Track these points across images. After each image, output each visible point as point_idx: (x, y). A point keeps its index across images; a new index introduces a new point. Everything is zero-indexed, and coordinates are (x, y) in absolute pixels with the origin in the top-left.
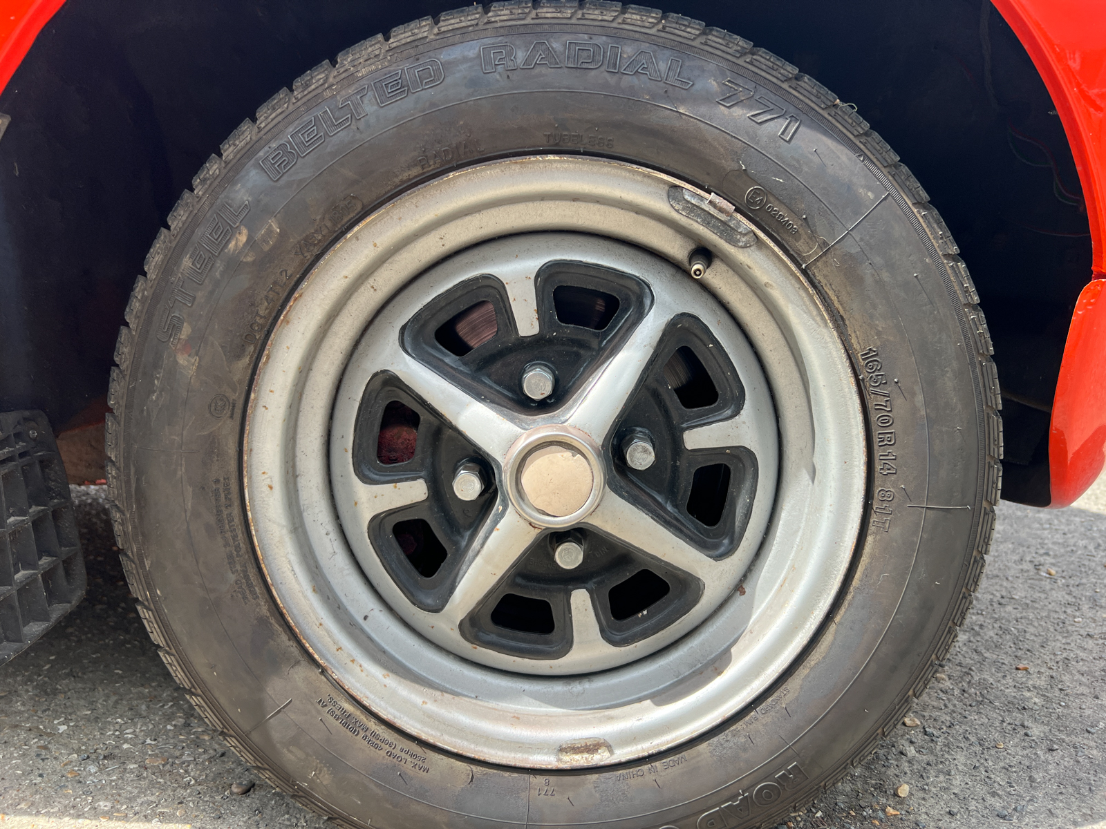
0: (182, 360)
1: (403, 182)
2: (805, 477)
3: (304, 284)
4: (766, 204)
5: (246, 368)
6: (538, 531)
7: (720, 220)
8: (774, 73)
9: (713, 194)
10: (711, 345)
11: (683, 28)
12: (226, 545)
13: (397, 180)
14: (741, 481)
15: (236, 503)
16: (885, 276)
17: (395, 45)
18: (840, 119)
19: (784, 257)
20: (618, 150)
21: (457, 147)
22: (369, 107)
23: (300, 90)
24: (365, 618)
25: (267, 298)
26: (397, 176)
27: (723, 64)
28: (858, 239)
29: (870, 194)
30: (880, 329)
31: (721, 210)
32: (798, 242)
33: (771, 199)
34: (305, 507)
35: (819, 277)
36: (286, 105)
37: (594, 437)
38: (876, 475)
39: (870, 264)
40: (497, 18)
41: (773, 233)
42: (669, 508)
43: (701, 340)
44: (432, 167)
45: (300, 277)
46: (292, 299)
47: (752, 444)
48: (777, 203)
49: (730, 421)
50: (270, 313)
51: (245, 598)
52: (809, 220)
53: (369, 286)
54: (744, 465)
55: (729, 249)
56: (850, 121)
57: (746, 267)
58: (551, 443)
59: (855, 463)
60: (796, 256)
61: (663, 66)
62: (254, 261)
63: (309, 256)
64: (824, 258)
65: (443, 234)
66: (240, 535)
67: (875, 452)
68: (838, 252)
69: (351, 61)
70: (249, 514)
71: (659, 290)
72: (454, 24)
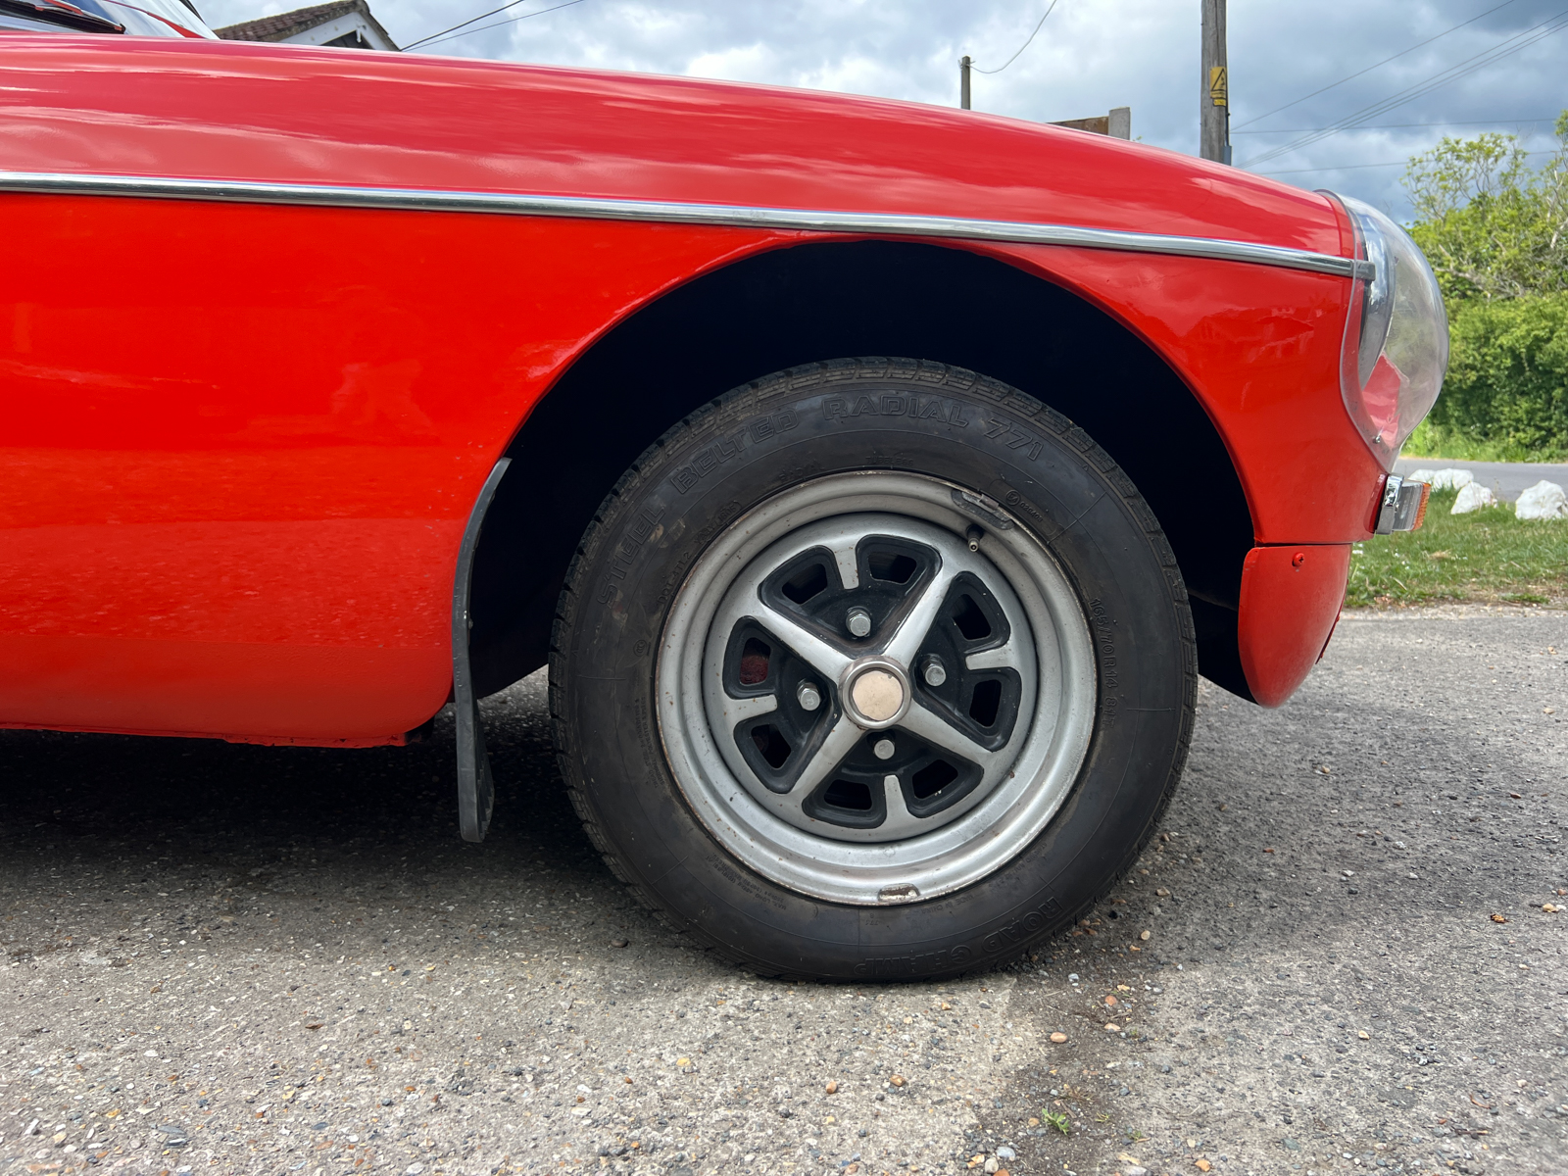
0: (616, 616)
1: (769, 490)
3: (700, 561)
4: (1019, 502)
5: (659, 620)
6: (863, 732)
7: (989, 512)
8: (1025, 410)
10: (983, 593)
11: (961, 380)
14: (1009, 693)
15: (649, 715)
16: (1104, 550)
18: (1070, 440)
19: (1034, 537)
20: (917, 466)
21: (807, 468)
23: (695, 427)
24: (731, 799)
25: (674, 572)
26: (764, 489)
28: (1084, 526)
29: (1091, 494)
30: (1103, 586)
31: (989, 506)
32: (1043, 526)
33: (1023, 498)
34: (688, 716)
35: (1059, 549)
37: (903, 663)
38: (1104, 687)
39: (1093, 542)
41: (1025, 521)
42: (956, 713)
43: (977, 591)
44: (787, 481)
45: (696, 557)
46: (691, 571)
48: (1026, 501)
50: (675, 583)
51: (655, 783)
53: (735, 556)
54: (1011, 681)
55: (995, 531)
56: (1080, 440)
57: (1009, 541)
58: (873, 669)
59: (1089, 678)
60: (1042, 536)
61: (947, 412)
62: (667, 547)
64: (1061, 538)
65: (789, 518)
66: (652, 738)
67: (1103, 671)
69: (731, 407)
70: (659, 726)
72: (803, 381)
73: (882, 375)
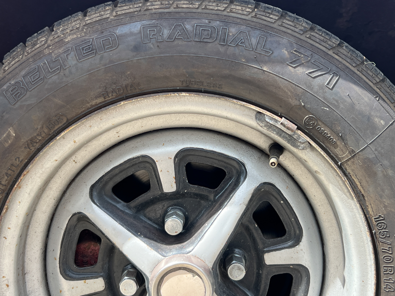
1: (92, 106)
2: (339, 283)
3: (30, 167)
4: (316, 126)
7: (288, 134)
8: (324, 44)
9: (283, 118)
10: (282, 202)
11: (268, 15)
13: (89, 105)
14: (299, 285)
16: (390, 172)
17: (89, 22)
18: (364, 73)
19: (328, 158)
20: (225, 90)
21: (126, 86)
22: (72, 60)
23: (30, 47)
25: (7, 174)
26: (88, 103)
27: (292, 40)
28: (373, 150)
29: (382, 122)
30: (386, 204)
31: (288, 128)
32: (336, 149)
33: (320, 123)
34: (30, 292)
35: (349, 170)
36: (21, 56)
37: (207, 263)
38: (382, 291)
39: (381, 165)
40: (153, 7)
41: (320, 143)
43: (276, 199)
44: (111, 97)
45: (28, 162)
46: (22, 175)
47: (306, 263)
48: (323, 126)
49: (293, 249)
50: (8, 183)
52: (343, 137)
53: (72, 160)
54: (301, 275)
55: (293, 150)
56: (371, 74)
57: (304, 160)
58: (180, 269)
59: (369, 282)
60: (335, 157)
61: (254, 41)
63: (33, 149)
64: (352, 160)
65: (118, 130)
67: (382, 277)
68: (361, 157)
69: (62, 30)
71: (250, 168)
72: (126, 10)
73: (197, 6)
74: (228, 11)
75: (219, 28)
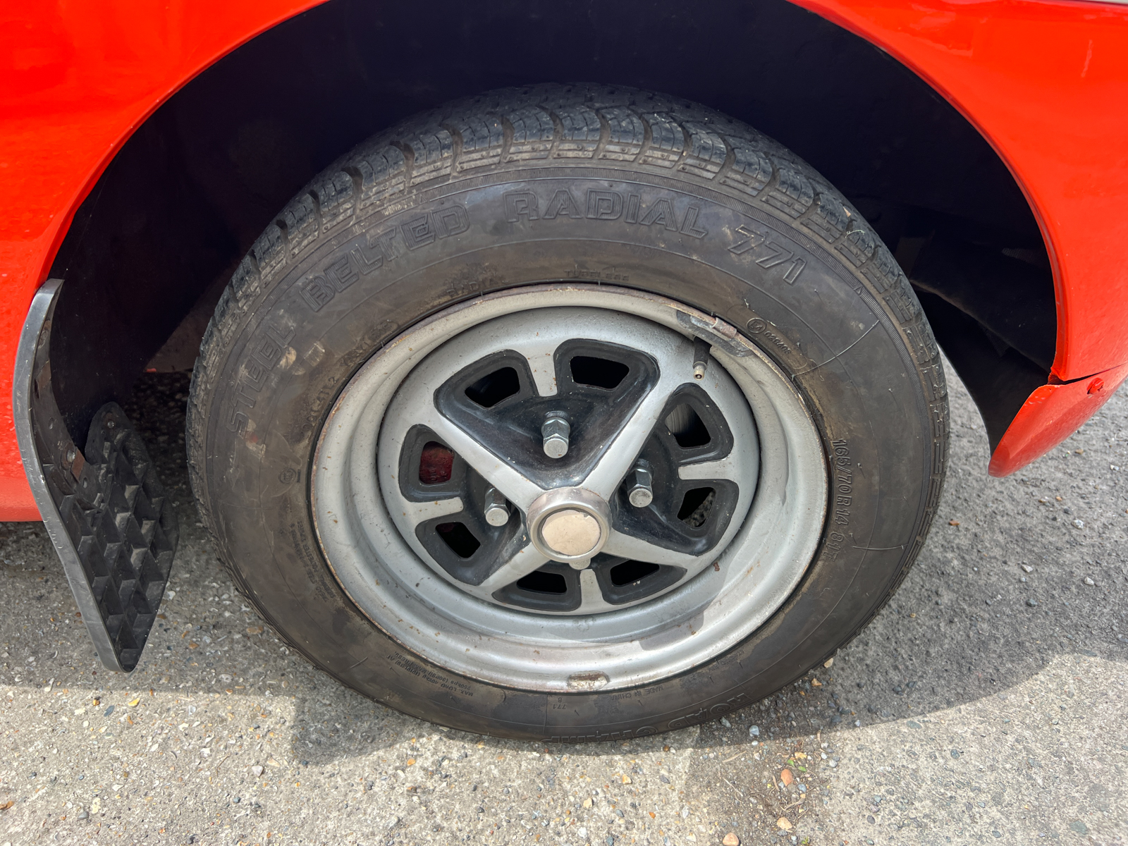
0: (252, 446)
1: (434, 307)
2: (778, 499)
4: (764, 331)
5: (306, 447)
8: (787, 210)
9: (717, 319)
10: (708, 407)
11: (703, 164)
12: (306, 565)
13: (429, 306)
14: (724, 500)
15: (310, 537)
16: (863, 391)
17: (418, 180)
19: (777, 371)
20: (632, 283)
21: (483, 282)
23: (329, 218)
24: (417, 585)
25: (318, 398)
26: (428, 304)
27: (739, 207)
28: (843, 363)
29: (860, 325)
30: (852, 428)
31: (724, 333)
32: (789, 359)
34: (363, 515)
35: (805, 384)
36: (316, 233)
37: (602, 496)
38: (832, 522)
40: (520, 156)
41: (769, 351)
42: (662, 519)
43: (700, 401)
44: (460, 295)
45: (346, 381)
46: (341, 398)
47: (736, 479)
48: (774, 332)
49: (718, 461)
50: (322, 408)
51: (324, 598)
52: (802, 347)
56: (855, 251)
59: (816, 510)
60: (787, 369)
61: (679, 215)
62: (305, 374)
63: (352, 366)
64: (811, 374)
66: (316, 559)
67: (834, 508)
68: (824, 371)
69: (377, 193)
70: (322, 545)
71: (665, 366)
72: (476, 160)
73: (591, 154)
74: (641, 162)
75: (625, 195)
